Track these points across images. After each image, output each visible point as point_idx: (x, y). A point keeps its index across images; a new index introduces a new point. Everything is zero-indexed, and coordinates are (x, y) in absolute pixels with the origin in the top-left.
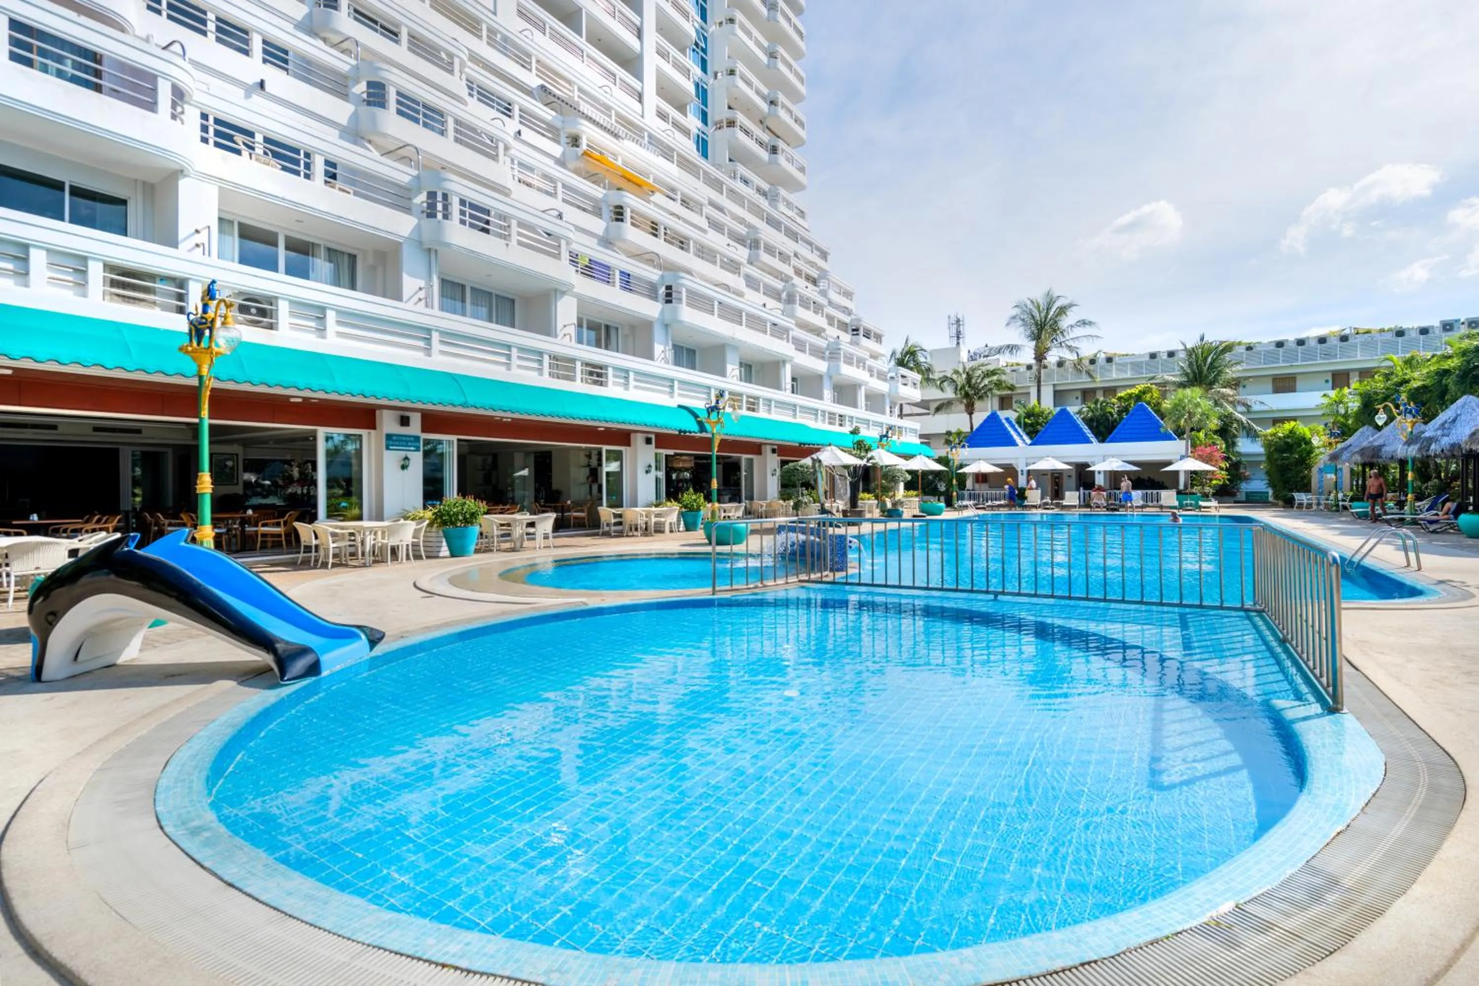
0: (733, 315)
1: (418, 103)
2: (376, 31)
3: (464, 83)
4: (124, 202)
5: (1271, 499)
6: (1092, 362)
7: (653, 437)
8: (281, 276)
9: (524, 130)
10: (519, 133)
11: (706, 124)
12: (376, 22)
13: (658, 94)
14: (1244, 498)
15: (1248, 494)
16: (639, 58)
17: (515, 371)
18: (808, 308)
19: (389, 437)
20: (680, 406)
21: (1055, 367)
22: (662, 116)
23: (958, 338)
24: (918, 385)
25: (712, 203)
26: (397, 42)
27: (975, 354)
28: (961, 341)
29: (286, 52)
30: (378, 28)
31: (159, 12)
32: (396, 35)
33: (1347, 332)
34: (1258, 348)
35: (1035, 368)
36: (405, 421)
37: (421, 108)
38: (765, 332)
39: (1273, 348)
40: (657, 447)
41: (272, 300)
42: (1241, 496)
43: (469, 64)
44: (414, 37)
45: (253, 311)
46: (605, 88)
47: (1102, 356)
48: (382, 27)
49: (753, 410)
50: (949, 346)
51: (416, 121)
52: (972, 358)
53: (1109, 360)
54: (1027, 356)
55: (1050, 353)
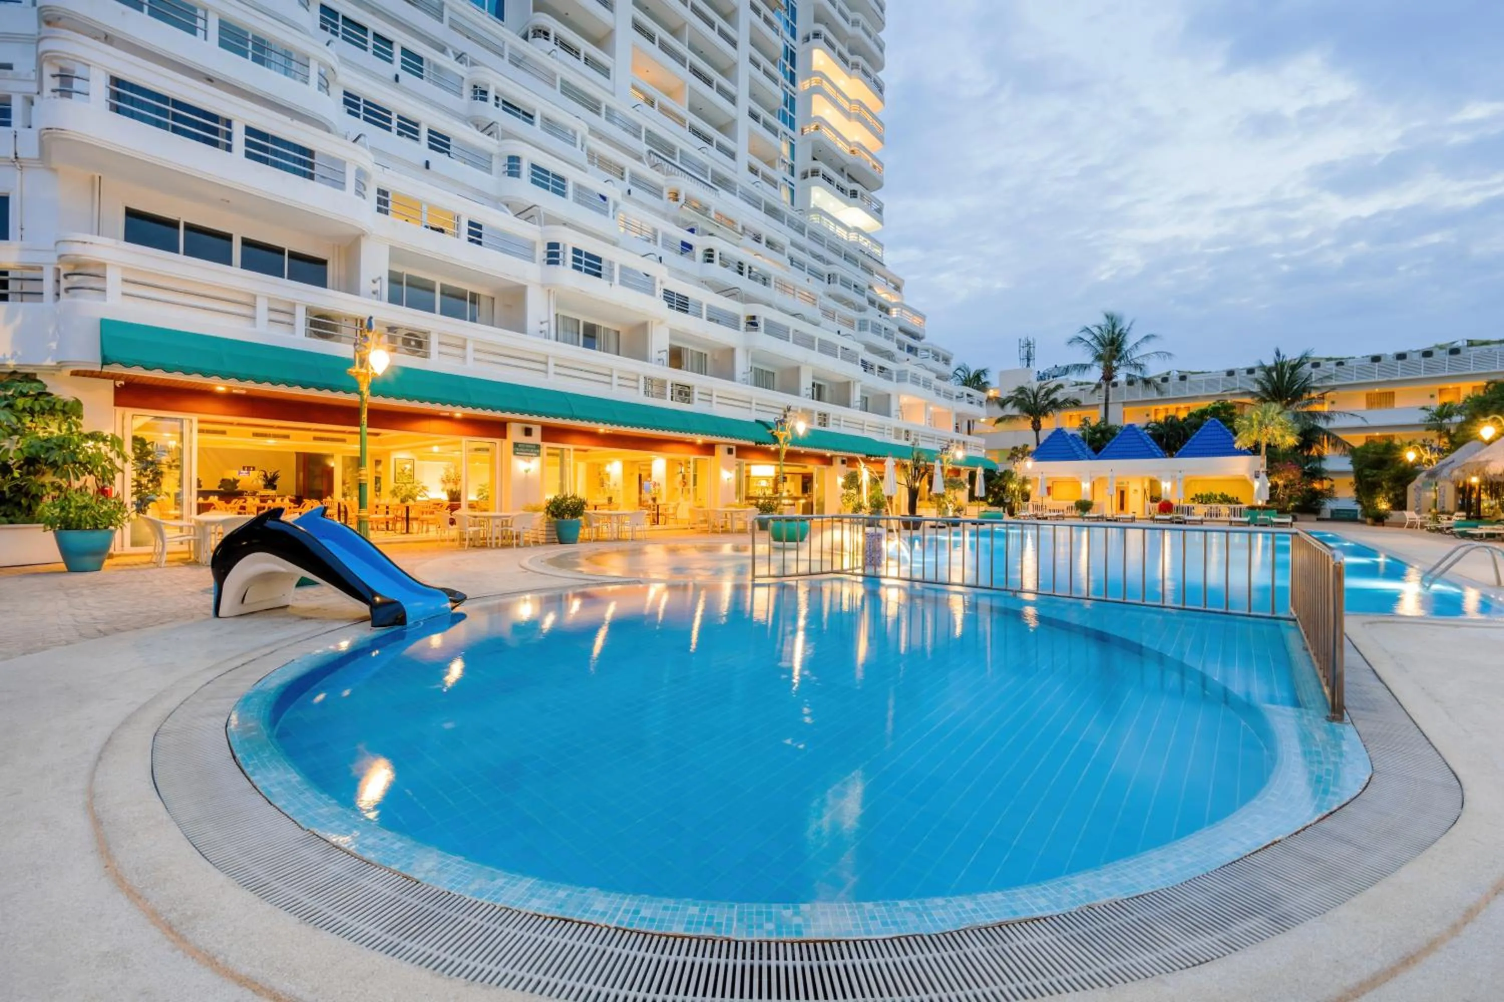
0: (806, 342)
1: (547, 172)
2: (519, 117)
3: (584, 154)
4: (324, 262)
5: (1359, 517)
6: (1165, 380)
7: (734, 448)
8: (437, 316)
9: (634, 189)
10: (629, 191)
11: (793, 175)
12: (519, 110)
13: (750, 152)
14: (1328, 516)
15: (1333, 512)
16: (734, 121)
17: (615, 388)
18: (879, 334)
19: (516, 445)
20: (757, 421)
21: (1125, 386)
22: (753, 170)
23: (1028, 360)
24: (984, 403)
25: (793, 244)
26: (532, 123)
27: (1044, 374)
28: (1031, 362)
29: (448, 139)
30: (521, 114)
31: (358, 116)
32: (531, 117)
33: (1459, 344)
34: (1350, 363)
35: (1104, 387)
36: (528, 432)
37: (550, 177)
38: (836, 356)
39: (1368, 362)
40: (737, 456)
41: (426, 334)
42: (1326, 513)
43: (590, 137)
44: (548, 119)
45: (413, 343)
46: (704, 150)
47: (1175, 375)
48: (524, 113)
49: (825, 426)
50: (1019, 367)
51: (547, 188)
52: (1041, 378)
53: (1183, 378)
54: (1095, 374)
55: (1118, 372)
